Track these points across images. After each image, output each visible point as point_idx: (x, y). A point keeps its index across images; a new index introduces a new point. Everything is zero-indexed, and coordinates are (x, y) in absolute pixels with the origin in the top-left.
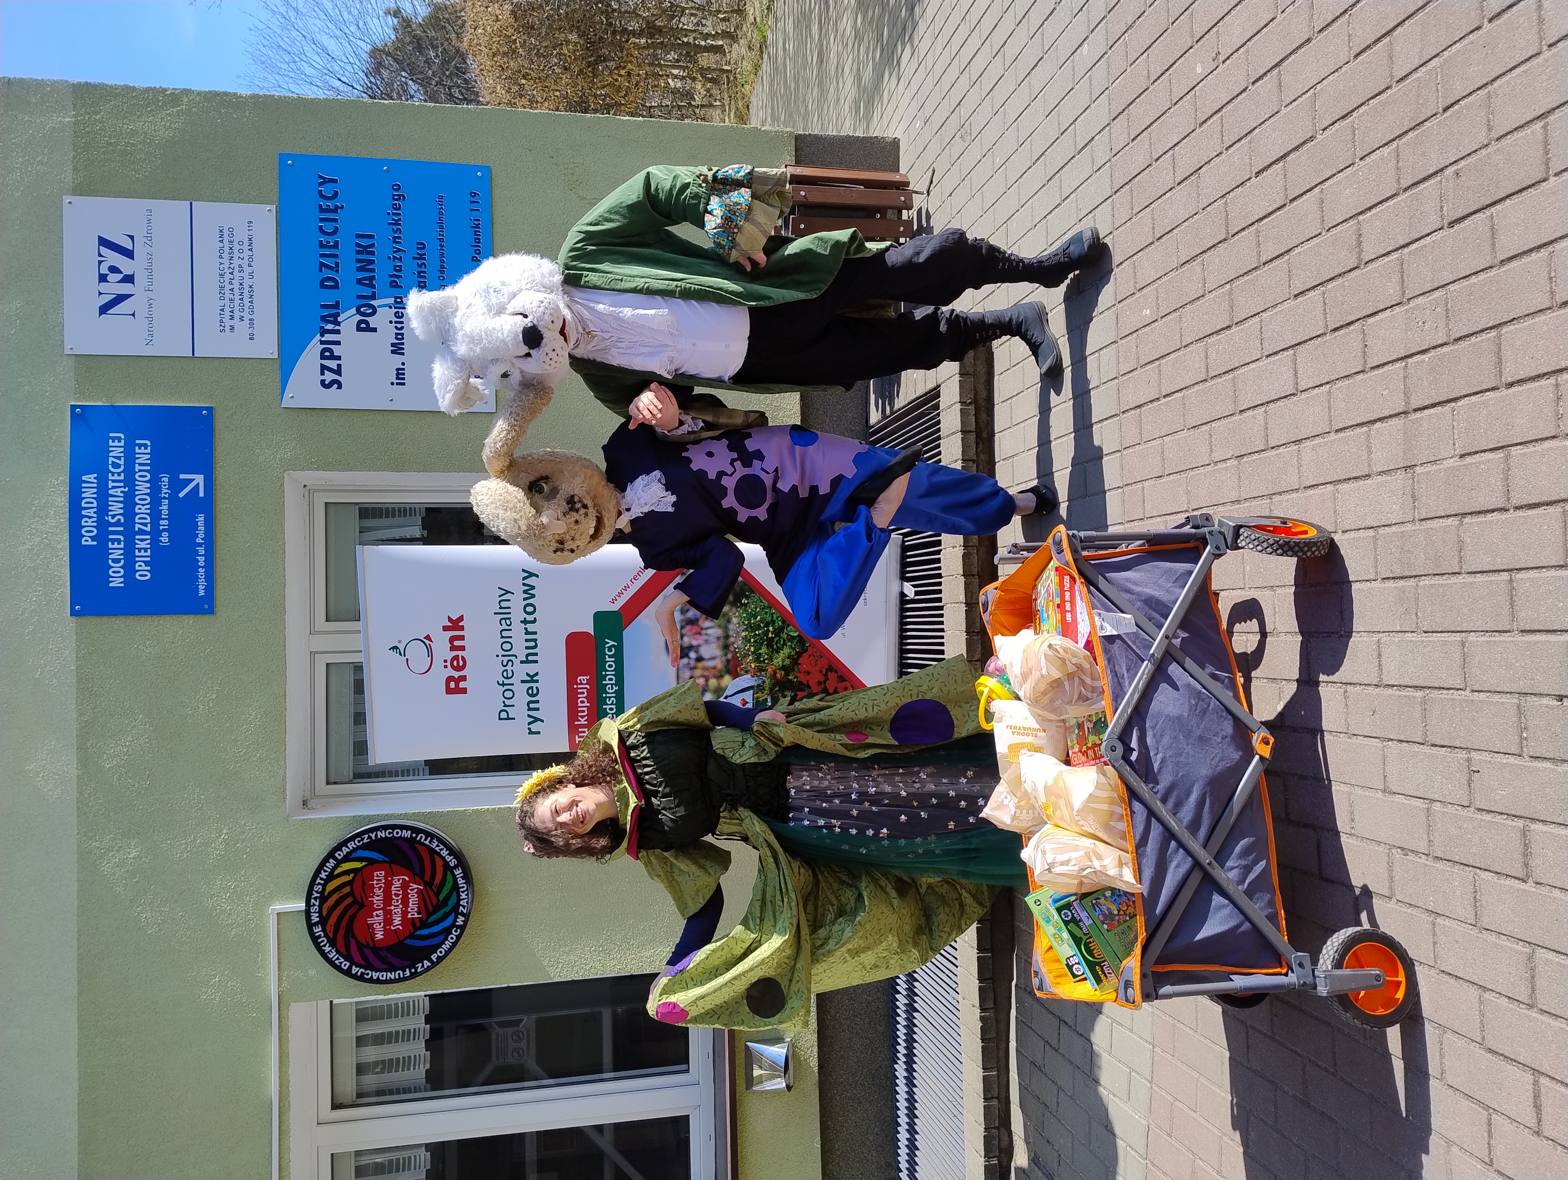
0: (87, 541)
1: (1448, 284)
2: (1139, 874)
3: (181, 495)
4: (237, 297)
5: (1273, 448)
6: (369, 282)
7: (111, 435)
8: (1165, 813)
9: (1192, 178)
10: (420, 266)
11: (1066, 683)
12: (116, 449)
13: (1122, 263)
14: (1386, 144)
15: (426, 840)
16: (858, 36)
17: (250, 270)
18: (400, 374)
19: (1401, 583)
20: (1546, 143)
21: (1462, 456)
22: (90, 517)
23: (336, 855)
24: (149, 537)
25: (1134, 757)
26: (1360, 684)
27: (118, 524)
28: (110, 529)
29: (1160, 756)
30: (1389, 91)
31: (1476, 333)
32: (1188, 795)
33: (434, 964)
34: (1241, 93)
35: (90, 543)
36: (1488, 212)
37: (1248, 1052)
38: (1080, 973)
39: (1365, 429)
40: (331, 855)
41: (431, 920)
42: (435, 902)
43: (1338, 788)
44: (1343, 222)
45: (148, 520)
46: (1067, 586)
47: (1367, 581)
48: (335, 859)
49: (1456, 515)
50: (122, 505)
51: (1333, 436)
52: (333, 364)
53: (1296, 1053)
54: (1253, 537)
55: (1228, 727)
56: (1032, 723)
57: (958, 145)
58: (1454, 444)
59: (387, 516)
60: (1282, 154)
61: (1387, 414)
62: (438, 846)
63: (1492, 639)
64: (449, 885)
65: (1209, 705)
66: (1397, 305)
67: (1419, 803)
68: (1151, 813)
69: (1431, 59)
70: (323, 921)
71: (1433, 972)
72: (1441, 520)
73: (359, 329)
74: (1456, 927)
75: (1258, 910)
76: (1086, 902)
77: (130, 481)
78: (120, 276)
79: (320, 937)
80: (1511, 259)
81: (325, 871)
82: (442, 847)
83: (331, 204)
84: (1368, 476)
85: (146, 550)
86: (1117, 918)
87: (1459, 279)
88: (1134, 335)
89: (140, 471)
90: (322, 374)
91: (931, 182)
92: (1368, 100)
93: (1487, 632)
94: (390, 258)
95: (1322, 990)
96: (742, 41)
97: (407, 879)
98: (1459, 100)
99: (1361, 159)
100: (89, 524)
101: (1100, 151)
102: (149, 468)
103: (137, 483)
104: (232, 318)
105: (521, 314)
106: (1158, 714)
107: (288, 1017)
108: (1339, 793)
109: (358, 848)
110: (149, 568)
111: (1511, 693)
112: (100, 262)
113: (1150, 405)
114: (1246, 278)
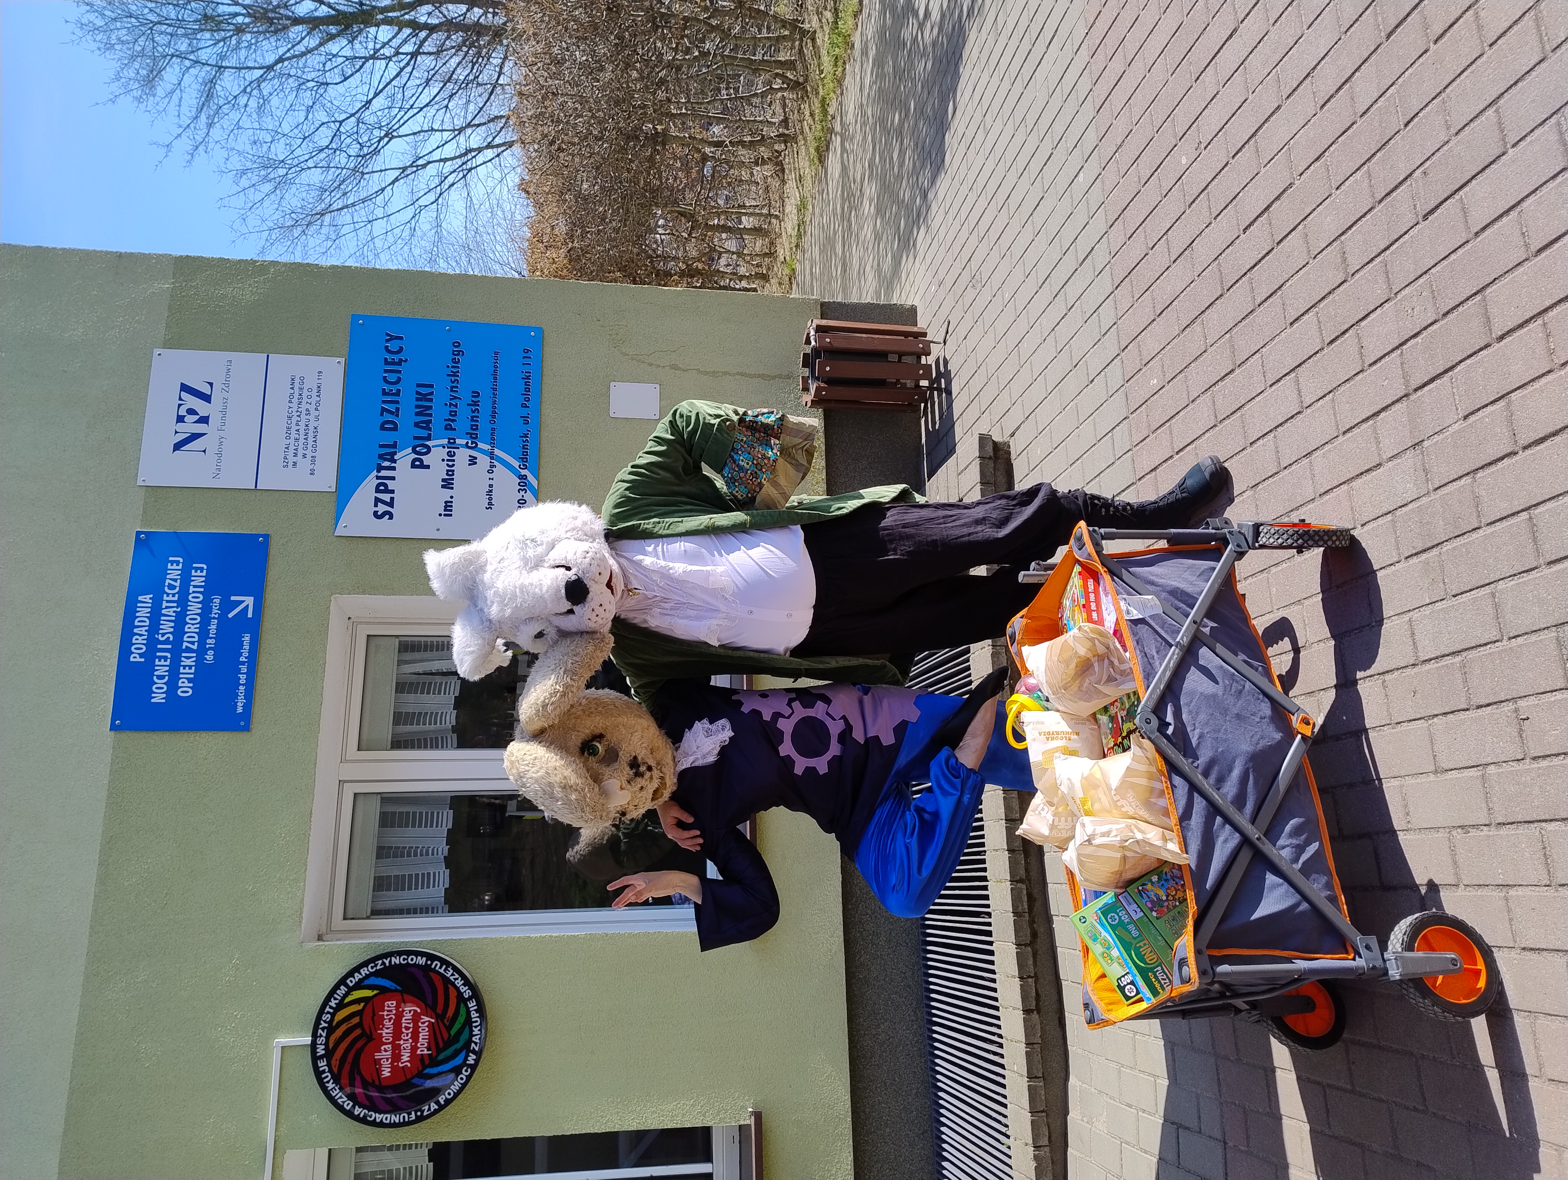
0: (135, 658)
1: (1430, 269)
2: (1185, 846)
3: (230, 616)
4: (302, 437)
5: (1285, 468)
6: (427, 425)
7: (171, 559)
8: (1207, 787)
9: (1186, 253)
10: (473, 412)
11: (1096, 665)
12: (174, 572)
13: (1127, 346)
14: (1357, 170)
15: (440, 968)
16: (878, 237)
17: (317, 413)
18: (448, 506)
19: (1424, 556)
20: (1500, 124)
21: (1466, 417)
22: (141, 635)
23: (348, 981)
24: (194, 655)
25: (1170, 731)
26: (1398, 669)
27: (167, 642)
28: (159, 646)
29: (1197, 731)
30: (1355, 126)
31: (1462, 303)
32: (1230, 770)
33: (441, 1107)
34: (1223, 169)
35: (139, 659)
36: (1457, 197)
37: (1328, 1116)
38: (1133, 994)
39: (1371, 422)
40: (342, 982)
41: (441, 1057)
42: (446, 1037)
43: (1389, 784)
44: (1327, 247)
45: (196, 639)
46: (1091, 587)
47: (1391, 565)
48: (346, 985)
49: (1468, 474)
50: (172, 624)
51: (1341, 439)
52: (386, 497)
53: (1380, 1100)
54: (1272, 531)
55: (1266, 709)
56: (1064, 727)
57: (970, 294)
58: (1457, 409)
59: (425, 650)
60: (1265, 206)
61: (1390, 402)
62: (453, 975)
63: (1521, 580)
64: (461, 1019)
65: (1244, 687)
66: (1386, 302)
67: (1473, 772)
68: (1193, 788)
69: (1388, 89)
70: (329, 1054)
71: (1513, 954)
72: (1454, 483)
73: (413, 466)
74: (1530, 893)
75: (1317, 888)
76: (1132, 889)
77: (183, 602)
78: (196, 417)
79: (324, 1072)
80: (1484, 229)
81: (335, 999)
82: (457, 976)
83: (396, 358)
84: (1379, 465)
85: (190, 667)
86: (1166, 904)
87: (1440, 262)
88: (1144, 406)
89: (194, 592)
90: (376, 506)
91: (947, 332)
92: (1337, 138)
93: (1515, 575)
94: (446, 404)
95: (1395, 973)
96: (773, 281)
97: (419, 1010)
98: (1417, 114)
99: (1337, 188)
100: (139, 642)
101: (1101, 257)
102: (202, 590)
103: (189, 603)
104: (296, 455)
105: (563, 566)
106: (1192, 693)
107: (282, 1167)
108: (1391, 791)
109: (371, 974)
110: (191, 685)
111: (1548, 628)
112: (180, 405)
113: (1165, 465)
114: (1243, 323)
